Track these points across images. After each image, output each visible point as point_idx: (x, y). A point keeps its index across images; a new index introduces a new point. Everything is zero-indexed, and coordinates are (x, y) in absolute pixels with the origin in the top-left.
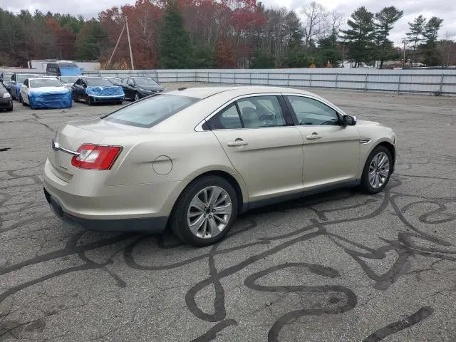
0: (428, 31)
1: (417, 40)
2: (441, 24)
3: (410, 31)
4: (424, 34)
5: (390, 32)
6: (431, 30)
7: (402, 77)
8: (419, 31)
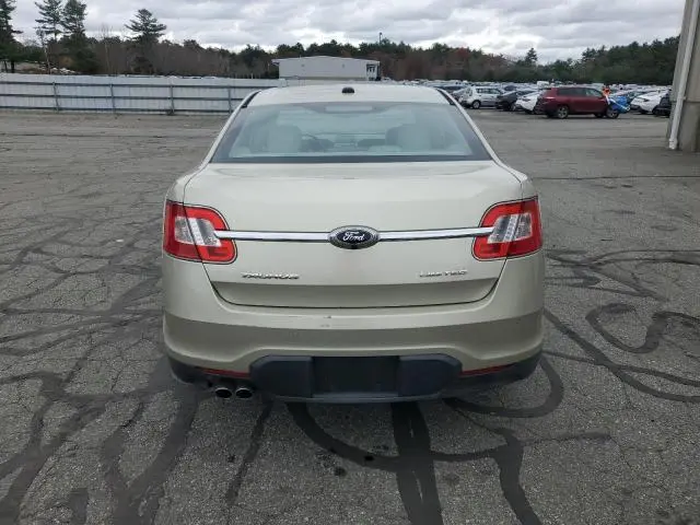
0: (68, 21)
1: (57, 32)
2: (85, 12)
3: (42, 17)
4: (62, 23)
5: (11, 14)
6: (73, 20)
7: (59, 88)
8: (56, 19)
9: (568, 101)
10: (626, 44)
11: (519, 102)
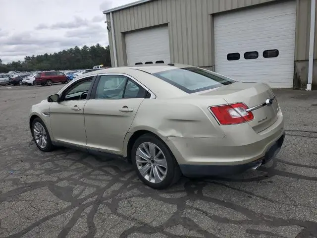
9: (51, 78)
10: (43, 54)
11: (23, 81)
